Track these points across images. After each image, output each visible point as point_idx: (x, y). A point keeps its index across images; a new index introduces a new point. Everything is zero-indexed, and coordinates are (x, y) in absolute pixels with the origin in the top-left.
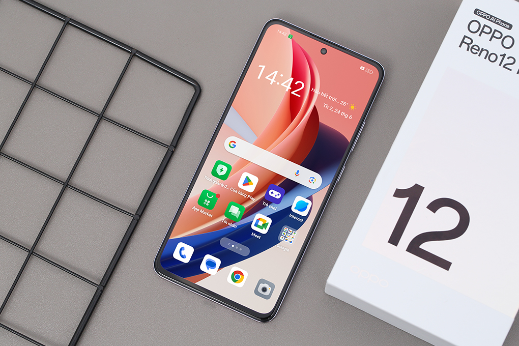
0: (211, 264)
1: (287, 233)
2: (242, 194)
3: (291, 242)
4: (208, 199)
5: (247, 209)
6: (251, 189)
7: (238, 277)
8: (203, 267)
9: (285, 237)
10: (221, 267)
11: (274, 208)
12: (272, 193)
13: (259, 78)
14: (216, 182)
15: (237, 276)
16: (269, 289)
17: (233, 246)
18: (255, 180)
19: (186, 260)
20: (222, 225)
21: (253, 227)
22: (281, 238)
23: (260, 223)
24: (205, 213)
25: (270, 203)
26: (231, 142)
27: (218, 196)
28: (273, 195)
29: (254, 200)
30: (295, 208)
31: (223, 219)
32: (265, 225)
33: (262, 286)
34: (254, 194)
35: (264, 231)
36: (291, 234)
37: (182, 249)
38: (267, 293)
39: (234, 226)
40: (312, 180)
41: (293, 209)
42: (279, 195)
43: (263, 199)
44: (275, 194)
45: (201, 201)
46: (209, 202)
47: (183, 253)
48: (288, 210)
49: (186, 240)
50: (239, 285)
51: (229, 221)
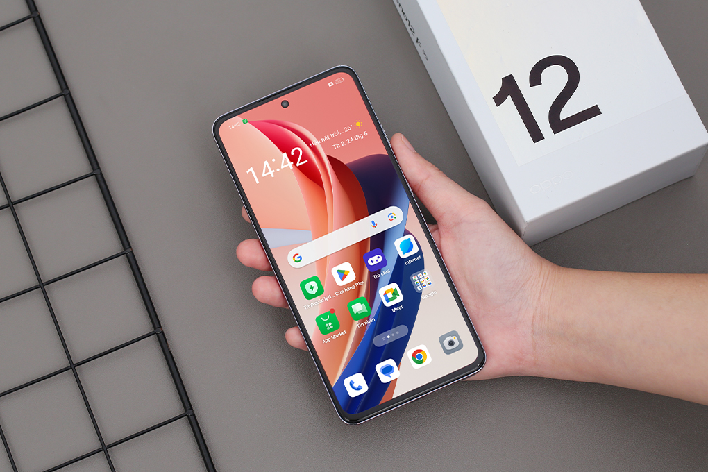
0: (387, 370)
1: (419, 279)
2: (349, 289)
3: (430, 284)
4: (327, 322)
5: (367, 296)
7: (420, 357)
8: (384, 379)
9: (421, 284)
10: (398, 363)
11: (387, 272)
12: (372, 261)
13: (258, 182)
14: (318, 301)
15: (418, 356)
16: (454, 338)
17: (389, 337)
18: (347, 267)
19: (365, 389)
20: (361, 330)
22: (419, 289)
23: (390, 295)
24: (337, 336)
25: (379, 272)
26: (294, 257)
27: (332, 311)
28: (375, 263)
29: (364, 283)
30: (404, 253)
31: (356, 324)
32: (395, 293)
33: (446, 342)
34: (359, 278)
35: (400, 298)
36: (423, 277)
37: (351, 384)
38: (457, 344)
39: (372, 320)
40: (392, 217)
41: (403, 256)
42: (378, 257)
43: (371, 274)
44: (375, 260)
45: (324, 331)
46: (330, 324)
47: (356, 385)
48: (400, 261)
49: (347, 373)
50: (428, 361)
51: (363, 321)
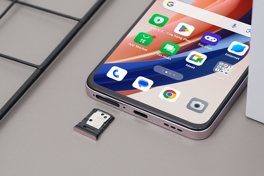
0: (143, 84)
1: (222, 66)
2: (177, 37)
3: (226, 73)
4: (144, 39)
5: (181, 48)
6: (187, 34)
7: (170, 95)
8: (136, 84)
9: (221, 69)
10: (153, 86)
11: (210, 49)
12: (208, 38)
14: (153, 28)
15: (169, 94)
16: (202, 106)
17: (167, 72)
18: (191, 29)
19: (120, 79)
20: (157, 57)
21: (187, 60)
22: (216, 70)
23: (195, 58)
24: (140, 48)
25: (205, 45)
26: (169, 2)
27: (154, 37)
28: (209, 40)
29: (189, 42)
30: (232, 50)
31: (158, 53)
32: (199, 60)
33: (194, 103)
34: (190, 38)
35: (199, 64)
36: (226, 68)
37: (115, 71)
38: (200, 109)
39: (168, 58)
40: (250, 31)
41: (229, 50)
42: (215, 39)
43: (199, 42)
44: (211, 39)
45: (137, 40)
46: (145, 40)
47: (116, 74)
48: (225, 50)
49: (121, 65)
50: (171, 100)
51: (165, 55)
